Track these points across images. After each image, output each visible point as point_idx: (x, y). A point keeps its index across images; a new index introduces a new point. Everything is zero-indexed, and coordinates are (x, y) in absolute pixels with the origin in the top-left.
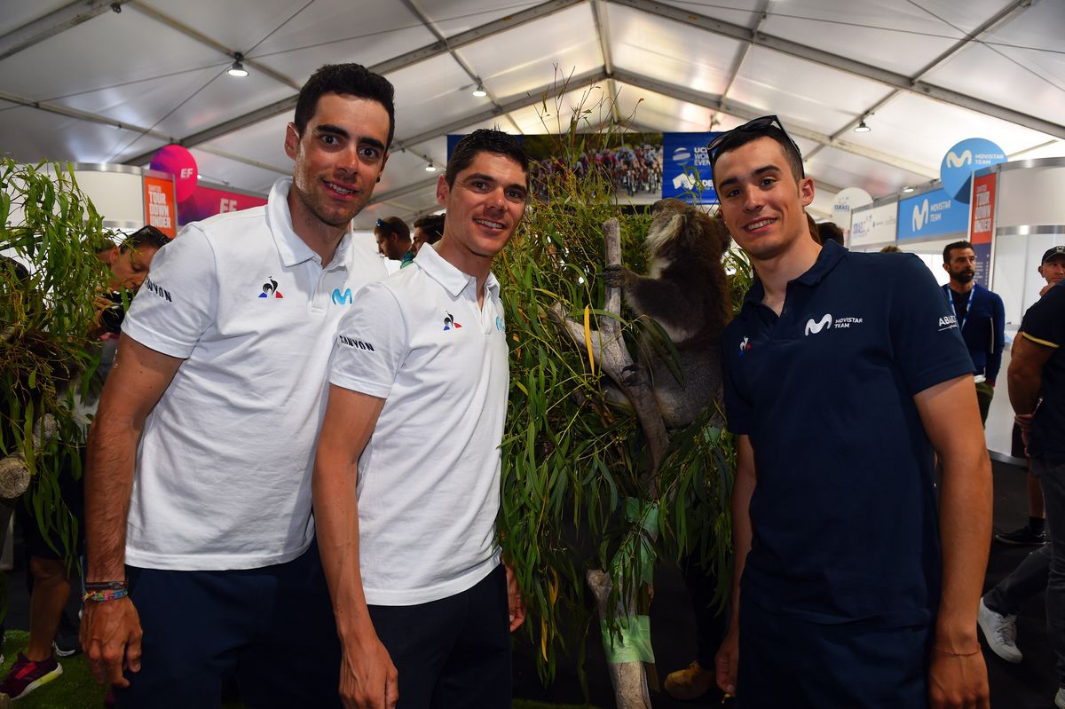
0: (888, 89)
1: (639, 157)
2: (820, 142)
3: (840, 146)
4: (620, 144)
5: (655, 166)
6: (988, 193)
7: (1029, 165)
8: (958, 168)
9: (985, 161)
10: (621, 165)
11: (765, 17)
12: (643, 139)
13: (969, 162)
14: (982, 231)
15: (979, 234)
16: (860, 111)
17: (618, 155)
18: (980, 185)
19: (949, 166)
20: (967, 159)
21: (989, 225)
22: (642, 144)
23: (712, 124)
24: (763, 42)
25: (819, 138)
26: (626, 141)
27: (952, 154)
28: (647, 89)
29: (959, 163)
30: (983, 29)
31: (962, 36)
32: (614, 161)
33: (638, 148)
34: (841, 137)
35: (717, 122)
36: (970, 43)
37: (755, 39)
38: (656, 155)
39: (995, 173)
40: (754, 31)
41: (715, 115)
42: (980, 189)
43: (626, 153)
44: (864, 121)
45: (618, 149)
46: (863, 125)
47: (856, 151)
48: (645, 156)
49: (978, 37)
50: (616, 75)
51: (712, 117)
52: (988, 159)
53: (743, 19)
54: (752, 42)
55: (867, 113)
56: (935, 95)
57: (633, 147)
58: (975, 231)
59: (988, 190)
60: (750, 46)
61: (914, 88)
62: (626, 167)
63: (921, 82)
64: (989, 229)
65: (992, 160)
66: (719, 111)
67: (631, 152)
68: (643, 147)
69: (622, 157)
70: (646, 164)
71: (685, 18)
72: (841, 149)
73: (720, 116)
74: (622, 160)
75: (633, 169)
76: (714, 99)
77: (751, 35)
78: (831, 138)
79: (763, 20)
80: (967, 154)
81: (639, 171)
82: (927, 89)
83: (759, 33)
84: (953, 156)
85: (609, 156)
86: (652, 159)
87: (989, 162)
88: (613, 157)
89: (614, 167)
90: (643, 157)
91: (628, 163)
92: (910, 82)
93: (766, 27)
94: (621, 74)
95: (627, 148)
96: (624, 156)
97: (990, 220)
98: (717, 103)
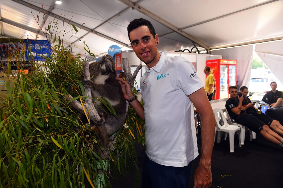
0: (87, 32)
1: (17, 46)
2: (69, 45)
3: (74, 46)
4: (9, 42)
5: (22, 49)
6: (119, 58)
7: (127, 52)
8: (112, 52)
9: (117, 51)
10: (10, 48)
11: (54, 9)
12: (17, 41)
13: (114, 51)
14: (119, 67)
15: (118, 68)
16: (79, 37)
17: (8, 45)
18: (117, 56)
19: (110, 51)
20: (113, 50)
21: (120, 65)
22: (17, 42)
23: (37, 38)
24: (53, 16)
25: (68, 43)
26: (11, 41)
27: (110, 48)
28: (15, 26)
29: (112, 51)
30: (109, 19)
31: (105, 20)
32: (7, 47)
33: (16, 43)
34: (75, 44)
35: (38, 37)
36: (107, 22)
37: (51, 14)
38: (22, 46)
39: (121, 53)
40: (50, 12)
41: (38, 35)
42: (117, 57)
43: (12, 45)
44: (81, 40)
45: (8, 43)
46: (80, 41)
47: (78, 47)
48: (19, 46)
49: (109, 21)
50: (3, 20)
51: (36, 36)
52: (118, 50)
53: (47, 8)
54: (50, 15)
55: (81, 38)
56: (98, 34)
57: (14, 43)
58: (117, 67)
59: (119, 57)
60: (49, 16)
61: (94, 32)
62: (12, 49)
63: (95, 31)
64: (121, 66)
65: (119, 50)
66: (39, 34)
67: (13, 44)
68: (17, 43)
69: (10, 46)
70: (19, 48)
71: (29, 5)
72: (75, 47)
73: (39, 36)
74: (10, 47)
75: (15, 50)
76: (37, 30)
77: (49, 13)
78: (72, 44)
79: (53, 10)
80: (113, 49)
81: (17, 50)
82: (96, 33)
83: (52, 13)
84: (110, 49)
85: (6, 45)
86: (21, 47)
87: (118, 51)
88: (7, 46)
89: (8, 49)
90: (18, 46)
91: (12, 48)
92: (92, 31)
93: (54, 11)
94: (5, 20)
95: (12, 43)
96: (11, 45)
97: (120, 64)
98: (38, 32)
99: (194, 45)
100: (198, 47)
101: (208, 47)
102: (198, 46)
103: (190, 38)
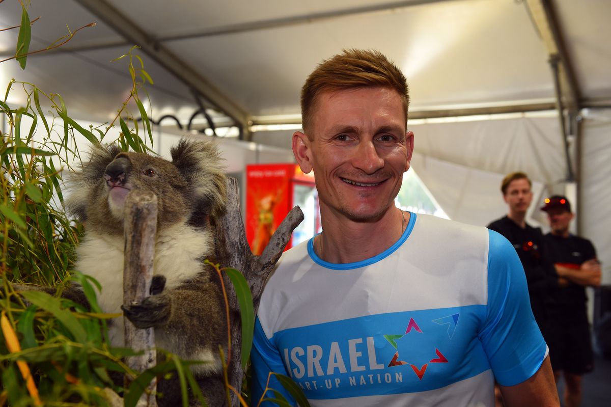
99: (199, 103)
100: (210, 112)
101: (245, 115)
102: (210, 108)
103: (186, 75)
